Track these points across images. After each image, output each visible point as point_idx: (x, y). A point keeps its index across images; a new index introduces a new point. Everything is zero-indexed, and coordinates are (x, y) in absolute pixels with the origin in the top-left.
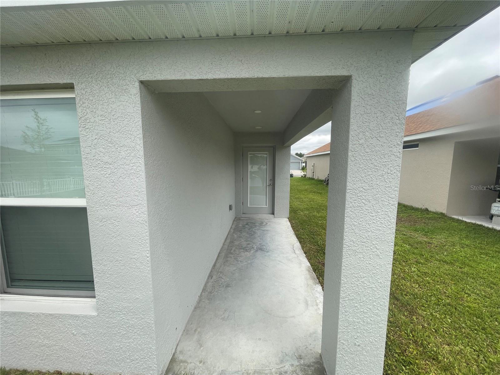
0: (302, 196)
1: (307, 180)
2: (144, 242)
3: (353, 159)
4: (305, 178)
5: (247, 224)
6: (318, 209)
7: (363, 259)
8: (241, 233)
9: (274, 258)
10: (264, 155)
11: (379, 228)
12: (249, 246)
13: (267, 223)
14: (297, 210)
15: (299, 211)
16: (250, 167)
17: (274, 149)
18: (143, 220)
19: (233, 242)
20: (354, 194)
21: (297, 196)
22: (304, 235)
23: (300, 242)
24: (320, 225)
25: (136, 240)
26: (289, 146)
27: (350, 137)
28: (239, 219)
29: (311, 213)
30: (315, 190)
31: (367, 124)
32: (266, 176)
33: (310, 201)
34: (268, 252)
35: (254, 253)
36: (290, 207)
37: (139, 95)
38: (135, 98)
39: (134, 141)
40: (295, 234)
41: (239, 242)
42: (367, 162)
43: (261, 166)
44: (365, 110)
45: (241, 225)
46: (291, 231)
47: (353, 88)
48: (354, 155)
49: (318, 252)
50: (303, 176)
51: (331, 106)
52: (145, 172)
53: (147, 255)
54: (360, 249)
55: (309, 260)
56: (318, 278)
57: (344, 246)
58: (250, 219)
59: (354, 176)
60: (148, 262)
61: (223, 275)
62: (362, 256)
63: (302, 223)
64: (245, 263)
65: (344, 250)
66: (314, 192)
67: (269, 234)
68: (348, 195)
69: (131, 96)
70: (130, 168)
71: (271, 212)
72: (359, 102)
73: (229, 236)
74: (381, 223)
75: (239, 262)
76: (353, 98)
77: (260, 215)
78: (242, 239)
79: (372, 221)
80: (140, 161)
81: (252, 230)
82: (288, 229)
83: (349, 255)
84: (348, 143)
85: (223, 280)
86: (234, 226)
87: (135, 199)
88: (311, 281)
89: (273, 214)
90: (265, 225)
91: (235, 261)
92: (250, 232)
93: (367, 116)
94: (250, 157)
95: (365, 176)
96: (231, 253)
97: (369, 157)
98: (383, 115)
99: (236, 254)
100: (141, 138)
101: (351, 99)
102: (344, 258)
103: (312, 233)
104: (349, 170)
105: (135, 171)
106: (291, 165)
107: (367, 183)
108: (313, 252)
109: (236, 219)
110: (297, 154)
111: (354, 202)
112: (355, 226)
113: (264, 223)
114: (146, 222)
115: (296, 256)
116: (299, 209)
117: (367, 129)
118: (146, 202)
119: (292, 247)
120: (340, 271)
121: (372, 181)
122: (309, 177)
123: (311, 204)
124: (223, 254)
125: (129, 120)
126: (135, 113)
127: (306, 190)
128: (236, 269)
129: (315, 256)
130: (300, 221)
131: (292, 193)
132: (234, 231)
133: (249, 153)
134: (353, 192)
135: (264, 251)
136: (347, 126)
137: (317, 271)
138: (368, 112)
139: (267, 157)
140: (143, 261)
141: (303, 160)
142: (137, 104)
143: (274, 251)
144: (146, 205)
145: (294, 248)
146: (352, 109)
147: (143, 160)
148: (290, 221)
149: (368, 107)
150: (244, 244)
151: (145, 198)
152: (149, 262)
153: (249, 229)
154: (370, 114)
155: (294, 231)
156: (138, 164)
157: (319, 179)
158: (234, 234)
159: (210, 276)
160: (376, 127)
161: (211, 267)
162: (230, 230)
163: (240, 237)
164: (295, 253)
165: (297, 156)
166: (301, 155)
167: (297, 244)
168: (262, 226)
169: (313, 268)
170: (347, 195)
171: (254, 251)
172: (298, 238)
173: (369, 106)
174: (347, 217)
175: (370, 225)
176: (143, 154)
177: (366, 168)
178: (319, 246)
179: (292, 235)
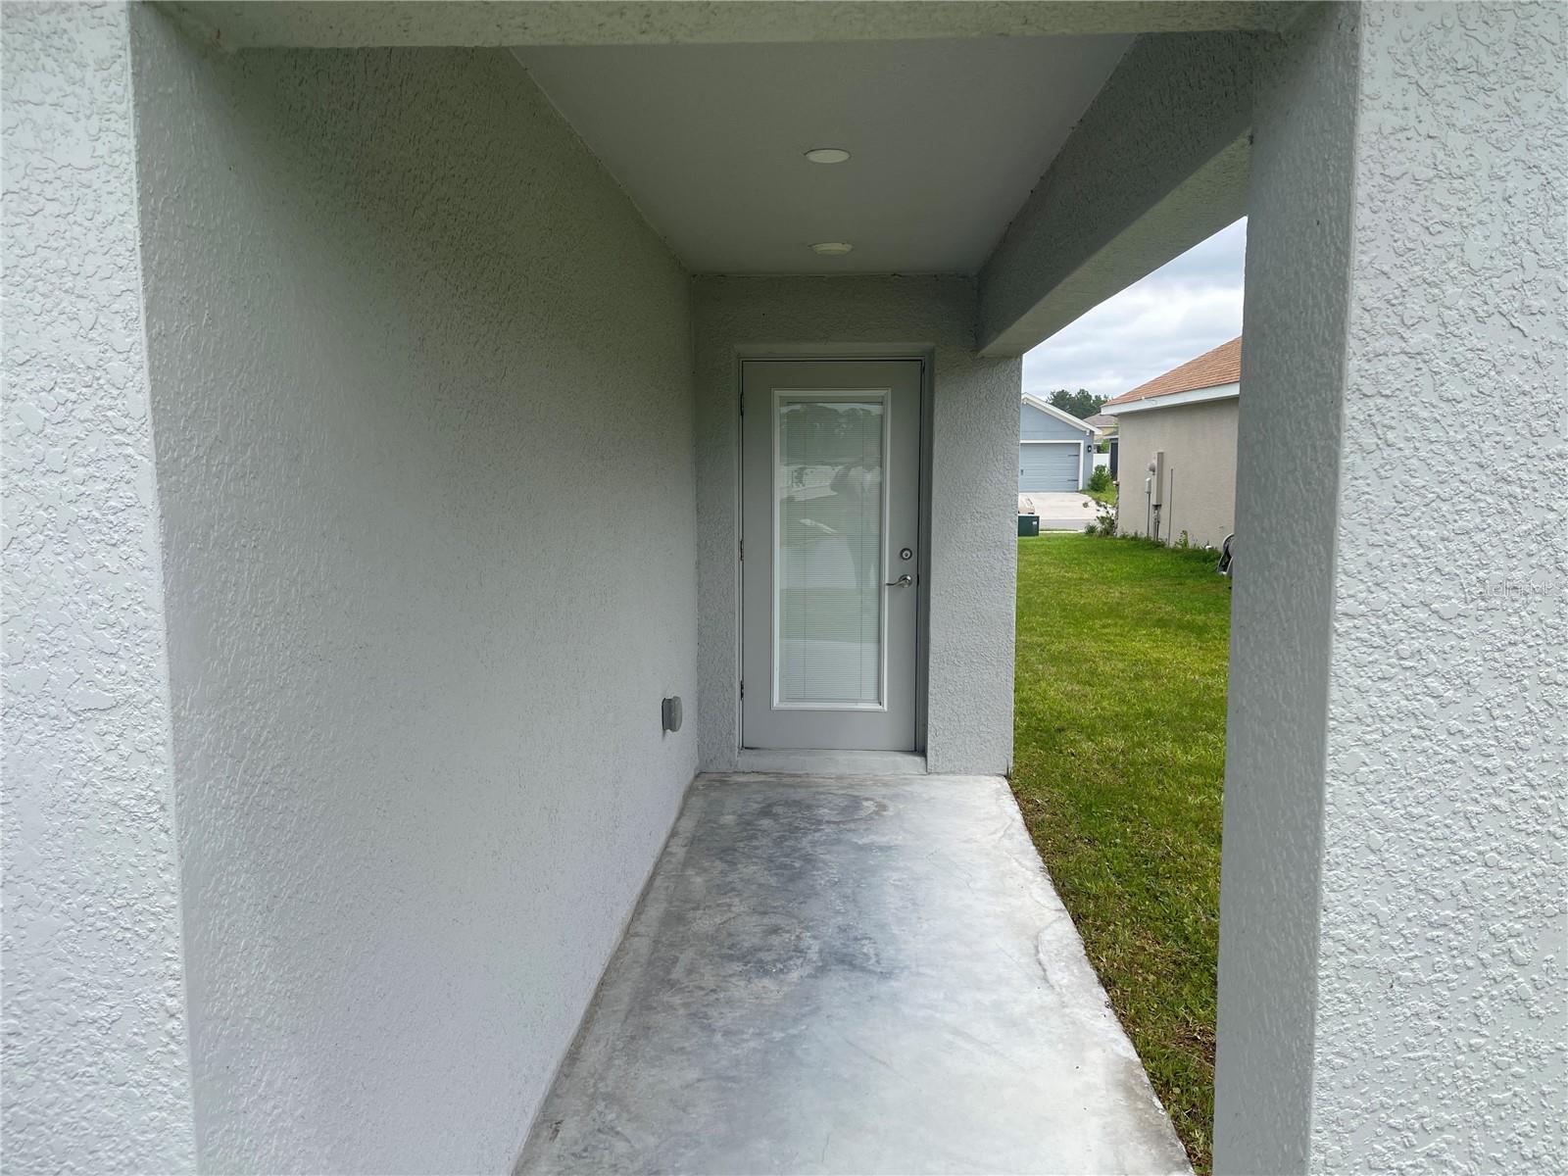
0: (1091, 647)
1: (1120, 550)
2: (152, 925)
3: (1369, 440)
4: (1107, 541)
5: (766, 812)
6: (1183, 719)
7: (1434, 1023)
8: (733, 864)
9: (922, 1013)
10: (866, 407)
11: (1529, 841)
12: (775, 940)
13: (883, 807)
14: (1060, 730)
15: (1071, 735)
16: (782, 475)
17: (923, 370)
18: (143, 797)
19: (680, 919)
20: (1378, 641)
21: (1062, 647)
22: (1097, 876)
23: (1078, 919)
24: (1193, 815)
25: (101, 913)
26: (1017, 355)
27: (1355, 311)
28: (722, 781)
29: (1142, 745)
30: (1169, 609)
31: (1449, 237)
32: (875, 530)
33: (1138, 678)
34: (886, 976)
35: (811, 981)
36: (1020, 713)
37: (124, 69)
38: (106, 82)
39: (93, 334)
40: (1051, 870)
41: (718, 920)
42: (1451, 457)
43: (848, 469)
44: (1440, 155)
45: (731, 817)
46: (1023, 852)
47: (1366, 32)
48: (1376, 419)
49: (1184, 977)
50: (1099, 527)
51: (1248, 132)
52: (159, 513)
53: (169, 1002)
54: (1415, 964)
55: (1130, 1023)
56: (1183, 1134)
57: (1326, 945)
58: (786, 780)
59: (1376, 538)
60: (173, 1047)
61: (625, 1116)
62: (1429, 1006)
63: (1088, 807)
64: (752, 1044)
65: (1325, 969)
66: (1161, 623)
67: (898, 869)
68: (1341, 652)
69: (78, 74)
70: (71, 491)
71: (906, 738)
72: (1406, 109)
73: (658, 882)
74: (1538, 809)
75: (718, 1037)
76: (1367, 86)
77: (842, 757)
78: (736, 900)
79: (1484, 801)
80: (130, 450)
81: (794, 850)
82: (1006, 842)
83: (1356, 999)
84: (1340, 348)
85: (621, 1147)
86: (688, 825)
87: (99, 671)
88: (1143, 1148)
89: (919, 749)
90: (869, 818)
91: (695, 1029)
92: (787, 861)
93: (1453, 192)
94: (782, 416)
95: (1443, 539)
96: (673, 986)
97: (1464, 427)
98: (1543, 187)
99: (702, 989)
100: (135, 314)
101: (1355, 94)
102: (1324, 1020)
103: (1146, 862)
104: (1345, 505)
105: (99, 509)
106: (1026, 462)
107: (1452, 577)
108: (1151, 977)
109: (700, 784)
110: (1061, 400)
111: (1380, 690)
112: (1386, 828)
113: (865, 804)
114: (162, 808)
115: (1050, 999)
116: (1075, 723)
117: (1451, 265)
118: (163, 690)
119: (1029, 945)
120: (1306, 1094)
121: (1483, 566)
122: (1131, 533)
123: (1144, 691)
124: (624, 991)
125: (65, 211)
126: (102, 170)
127: (1114, 611)
128: (699, 1080)
129: (1162, 1000)
130: (1073, 796)
131: (1032, 629)
132: (688, 852)
133: (778, 393)
134: (1371, 633)
135: (863, 969)
136: (1337, 249)
137: (1177, 1090)
138: (1454, 170)
139: (882, 417)
140: (144, 1035)
141: (1097, 432)
142: (113, 116)
143: (922, 970)
144: (162, 707)
145: (1041, 955)
146: (1363, 151)
147: (147, 441)
148: (1016, 795)
149: (1456, 141)
150: (749, 930)
151: (160, 668)
152: (179, 1043)
153: (779, 842)
154: (1469, 181)
155: (1041, 851)
156: (116, 469)
157: (1190, 545)
158: (690, 872)
159: (548, 1122)
160: (1504, 254)
161: (553, 1065)
162: (667, 846)
163: (724, 889)
164: (1045, 979)
165: (1062, 408)
166: (1083, 406)
167: (1060, 931)
168: (852, 826)
169: (1152, 1076)
170: (1339, 648)
171: (808, 970)
172: (1063, 894)
173: (1459, 134)
174: (1337, 779)
175: (1474, 822)
176: (148, 407)
177: (1445, 491)
178: (1187, 939)
179: (1029, 875)
